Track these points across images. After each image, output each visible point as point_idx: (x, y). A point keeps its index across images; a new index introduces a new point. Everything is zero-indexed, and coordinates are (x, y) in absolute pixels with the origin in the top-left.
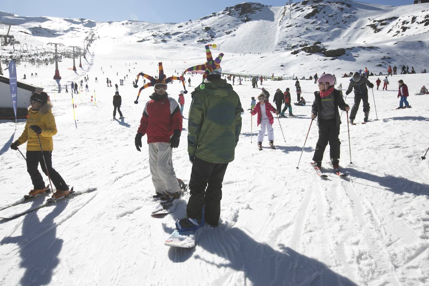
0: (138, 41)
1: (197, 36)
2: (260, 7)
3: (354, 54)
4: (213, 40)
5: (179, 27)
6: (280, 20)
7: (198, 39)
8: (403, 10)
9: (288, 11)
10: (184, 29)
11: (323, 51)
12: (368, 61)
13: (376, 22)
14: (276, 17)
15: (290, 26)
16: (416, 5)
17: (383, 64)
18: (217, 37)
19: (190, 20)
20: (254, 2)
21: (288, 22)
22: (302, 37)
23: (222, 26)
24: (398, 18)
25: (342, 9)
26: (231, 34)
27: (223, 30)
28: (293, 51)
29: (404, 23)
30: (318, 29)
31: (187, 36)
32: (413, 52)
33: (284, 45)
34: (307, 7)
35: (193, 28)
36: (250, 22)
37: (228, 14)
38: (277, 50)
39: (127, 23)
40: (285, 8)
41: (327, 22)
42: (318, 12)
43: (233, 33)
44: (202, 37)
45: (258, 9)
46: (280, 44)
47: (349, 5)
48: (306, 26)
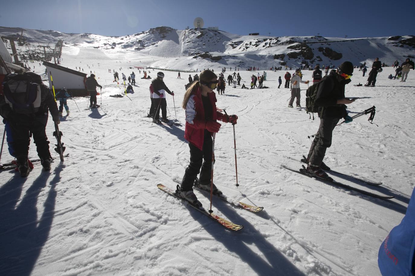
1: (134, 46)
3: (226, 60)
4: (144, 48)
5: (121, 39)
6: (183, 38)
7: (135, 47)
8: (245, 38)
9: (187, 34)
10: (125, 41)
11: (210, 57)
12: (233, 63)
13: (233, 43)
14: (180, 37)
15: (189, 42)
16: (250, 36)
17: (240, 65)
18: (147, 46)
19: (128, 35)
20: (167, 26)
21: (187, 39)
22: (196, 49)
23: (149, 40)
24: (243, 42)
25: (216, 35)
26: (154, 45)
27: (150, 43)
28: (194, 56)
29: (246, 44)
30: (204, 45)
31: (128, 45)
32: (253, 60)
33: (186, 53)
34: (197, 32)
35: (131, 40)
37: (152, 33)
38: (184, 56)
39: (85, 35)
40: (185, 31)
41: (209, 41)
42: (203, 35)
43: (156, 44)
44: (137, 46)
45: (170, 31)
46: (184, 52)
47: (219, 33)
48: (198, 43)
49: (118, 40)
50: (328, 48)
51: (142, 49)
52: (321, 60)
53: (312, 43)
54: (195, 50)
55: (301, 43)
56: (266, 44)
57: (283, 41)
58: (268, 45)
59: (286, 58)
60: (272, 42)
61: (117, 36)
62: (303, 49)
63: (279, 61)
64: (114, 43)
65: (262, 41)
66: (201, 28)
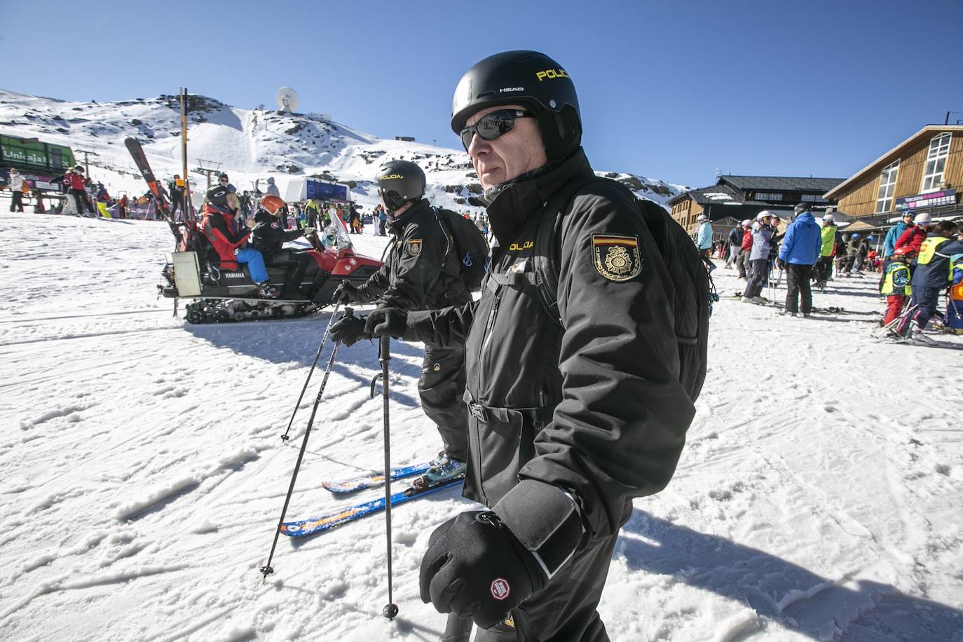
1: (122, 131)
2: (218, 106)
4: (154, 142)
5: (74, 109)
6: (251, 129)
9: (260, 119)
10: (88, 115)
13: (366, 153)
14: (244, 124)
15: (269, 140)
16: (398, 142)
18: (159, 138)
19: (93, 102)
20: (206, 96)
21: (262, 134)
22: (287, 156)
23: (161, 122)
24: (386, 153)
25: (328, 131)
26: (179, 136)
27: (166, 129)
30: (304, 149)
31: (104, 129)
33: (265, 162)
34: (286, 119)
35: (106, 116)
36: (207, 124)
37: (167, 105)
40: (254, 114)
41: (314, 143)
42: (301, 129)
44: (131, 134)
45: (215, 107)
46: (259, 161)
47: (335, 128)
48: (289, 144)
49: (66, 111)
54: (286, 159)
56: (430, 164)
57: (460, 163)
58: (434, 166)
59: (465, 192)
60: (440, 163)
61: (57, 98)
63: (454, 195)
64: (57, 118)
65: (423, 158)
66: (294, 112)
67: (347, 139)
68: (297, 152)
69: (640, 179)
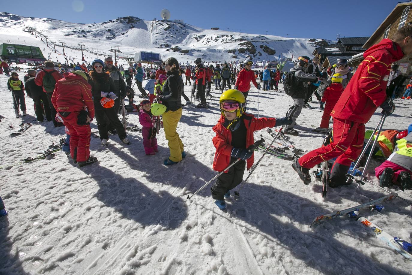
0: (65, 35)
1: (104, 34)
2: (139, 20)
3: (192, 53)
4: (115, 38)
5: (89, 27)
6: (151, 29)
7: (105, 36)
8: (207, 32)
9: (155, 25)
10: (93, 29)
11: (180, 51)
13: (197, 37)
14: (148, 27)
15: (158, 33)
16: (212, 30)
18: (117, 36)
19: (95, 23)
20: (134, 16)
21: (156, 31)
22: (164, 40)
23: (118, 29)
24: (205, 36)
25: (182, 27)
27: (120, 32)
29: (208, 39)
30: (172, 37)
31: (98, 34)
32: (212, 53)
33: (156, 44)
34: (165, 24)
35: (99, 29)
36: (135, 29)
37: (120, 22)
39: (47, 20)
40: (152, 22)
41: (176, 33)
42: (170, 27)
43: (126, 34)
44: (108, 35)
45: (137, 21)
46: (154, 43)
47: (184, 26)
48: (166, 35)
49: (86, 28)
50: (267, 46)
51: (113, 38)
52: (261, 55)
53: (256, 41)
54: (164, 42)
55: (248, 41)
56: (223, 40)
57: (236, 39)
58: (225, 41)
59: (237, 52)
60: (227, 39)
61: (83, 23)
62: (248, 46)
63: (232, 54)
64: (83, 31)
65: (221, 37)
66: (168, 20)
67: (190, 31)
68: (169, 38)
69: (327, 41)
